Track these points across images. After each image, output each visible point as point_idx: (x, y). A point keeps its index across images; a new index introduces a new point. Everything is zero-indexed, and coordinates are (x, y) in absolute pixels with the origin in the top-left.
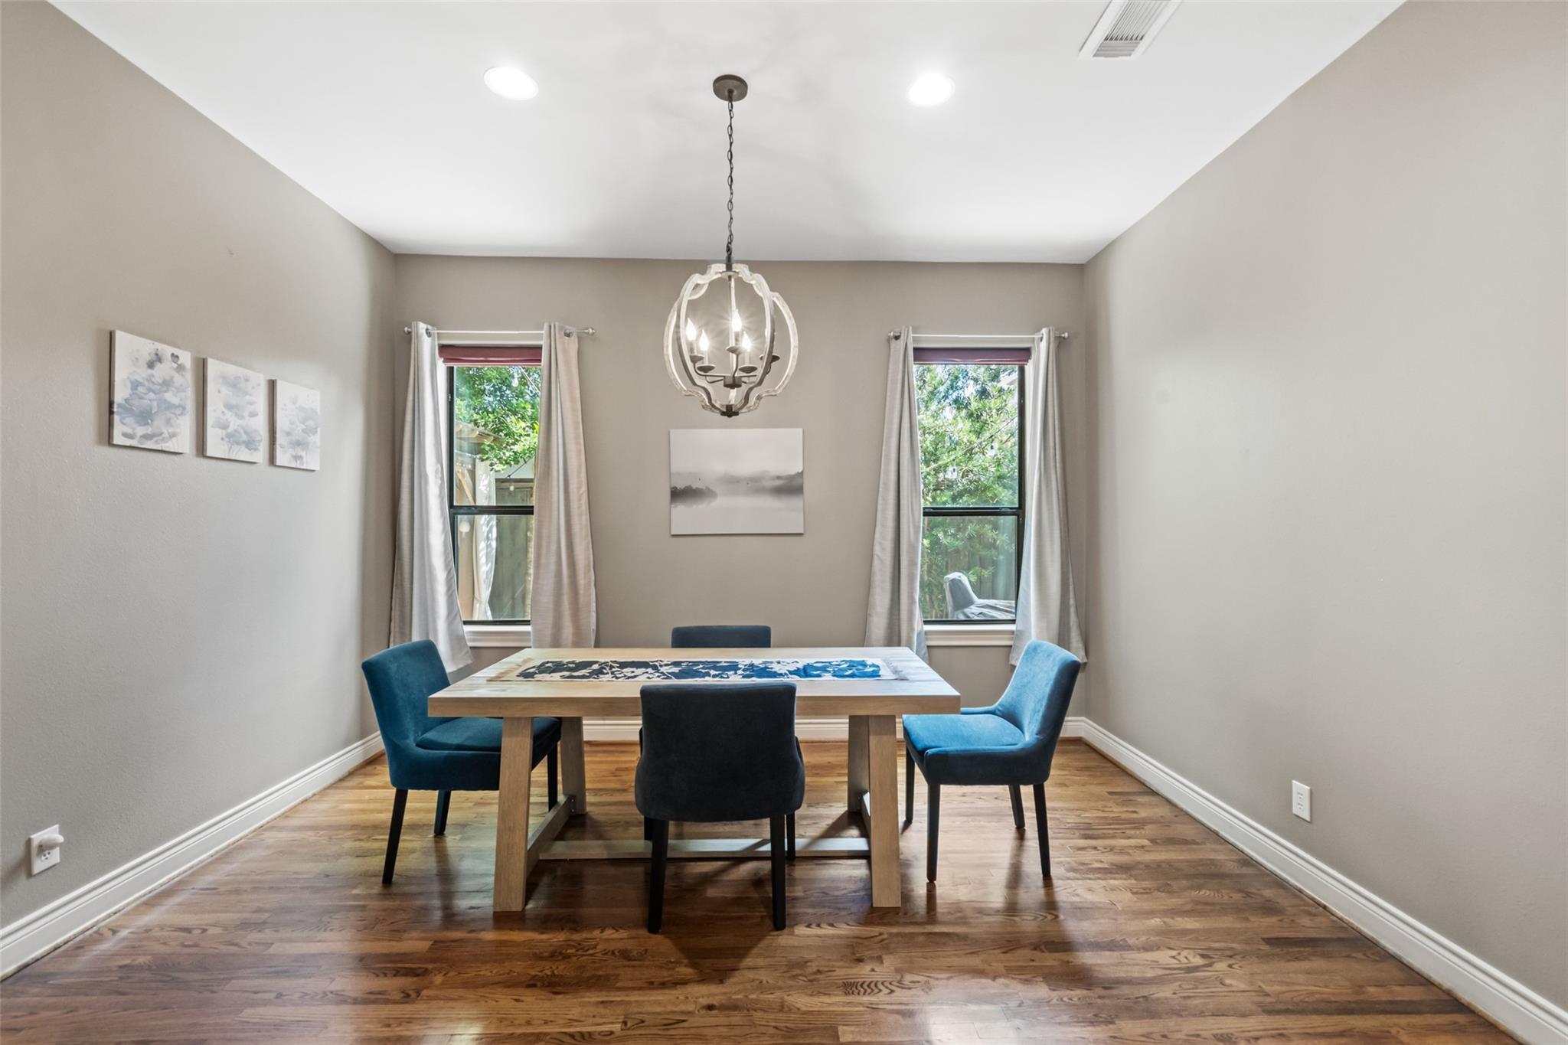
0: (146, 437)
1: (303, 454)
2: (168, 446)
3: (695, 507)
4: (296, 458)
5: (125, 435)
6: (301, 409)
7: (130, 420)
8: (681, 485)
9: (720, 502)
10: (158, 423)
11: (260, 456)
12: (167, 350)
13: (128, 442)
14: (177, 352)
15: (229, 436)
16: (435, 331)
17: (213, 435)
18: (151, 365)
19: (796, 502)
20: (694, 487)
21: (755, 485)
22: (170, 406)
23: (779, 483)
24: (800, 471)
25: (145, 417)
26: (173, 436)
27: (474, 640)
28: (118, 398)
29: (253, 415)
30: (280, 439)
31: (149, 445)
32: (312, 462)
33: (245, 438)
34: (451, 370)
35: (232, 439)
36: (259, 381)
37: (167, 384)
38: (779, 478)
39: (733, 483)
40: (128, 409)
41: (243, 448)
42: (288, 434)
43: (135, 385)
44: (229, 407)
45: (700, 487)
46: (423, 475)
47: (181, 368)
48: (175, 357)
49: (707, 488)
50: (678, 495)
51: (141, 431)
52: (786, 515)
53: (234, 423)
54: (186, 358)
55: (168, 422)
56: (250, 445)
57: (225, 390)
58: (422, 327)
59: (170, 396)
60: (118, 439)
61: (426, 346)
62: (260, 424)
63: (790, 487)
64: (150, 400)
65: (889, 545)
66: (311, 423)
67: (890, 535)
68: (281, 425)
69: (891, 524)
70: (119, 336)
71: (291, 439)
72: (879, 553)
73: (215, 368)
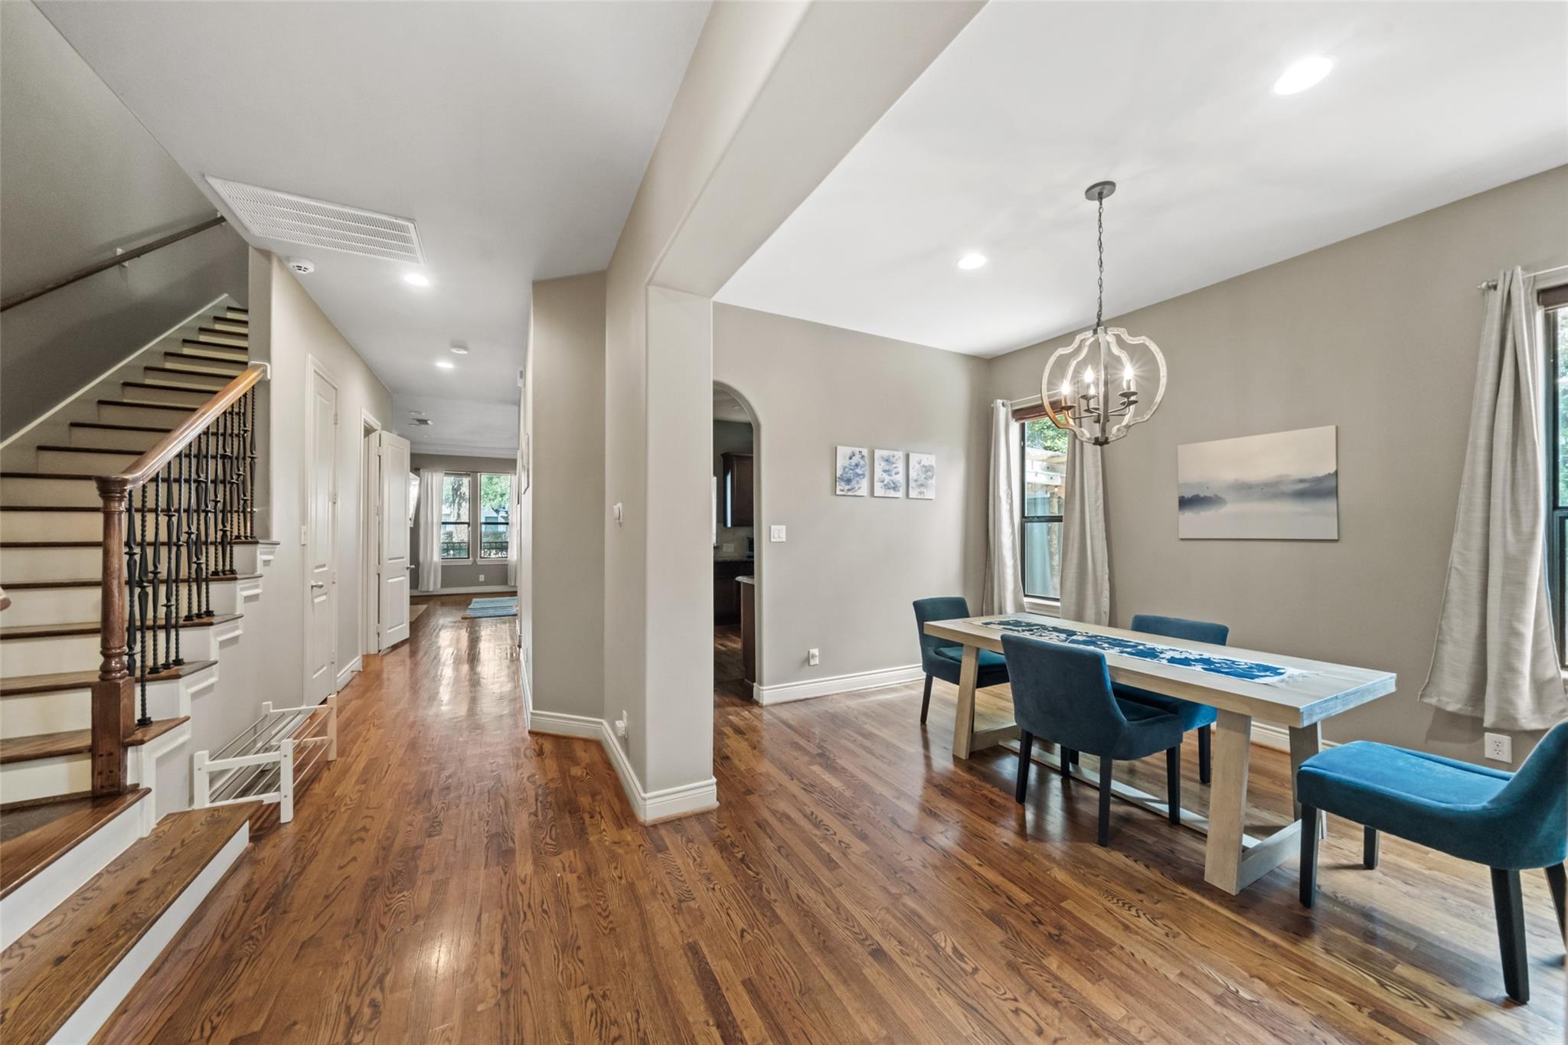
0: (849, 490)
1: (925, 490)
2: (857, 493)
3: (1203, 513)
4: (920, 493)
5: (843, 491)
6: (924, 466)
7: (843, 483)
8: (1188, 494)
9: (1230, 508)
10: (854, 482)
11: (900, 494)
12: (857, 450)
13: (842, 493)
14: (861, 450)
15: (885, 485)
16: (1008, 403)
17: (878, 486)
18: (850, 458)
19: (1330, 505)
20: (1202, 495)
21: (1272, 490)
22: (858, 475)
23: (1301, 486)
24: (1332, 470)
25: (848, 481)
26: (859, 488)
27: (1032, 609)
28: (838, 475)
29: (896, 473)
30: (912, 484)
31: (850, 493)
32: (930, 494)
33: (892, 485)
34: (1022, 426)
35: (887, 487)
36: (900, 455)
37: (857, 465)
38: (1302, 481)
39: (1245, 490)
40: (841, 479)
41: (892, 491)
42: (916, 481)
43: (845, 468)
44: (885, 471)
45: (1210, 495)
46: (997, 497)
47: (863, 457)
48: (860, 452)
49: (1216, 496)
50: (1185, 503)
51: (847, 487)
52: (1318, 520)
53: (887, 478)
54: (865, 452)
55: (858, 482)
56: (895, 488)
57: (883, 464)
58: (999, 402)
59: (859, 471)
60: (838, 492)
61: (1002, 413)
62: (900, 478)
63: (1321, 490)
64: (850, 474)
65: (1475, 557)
66: (929, 473)
67: (1476, 543)
68: (913, 475)
69: (1478, 530)
70: (838, 448)
71: (919, 483)
72: (1460, 568)
73: (878, 453)
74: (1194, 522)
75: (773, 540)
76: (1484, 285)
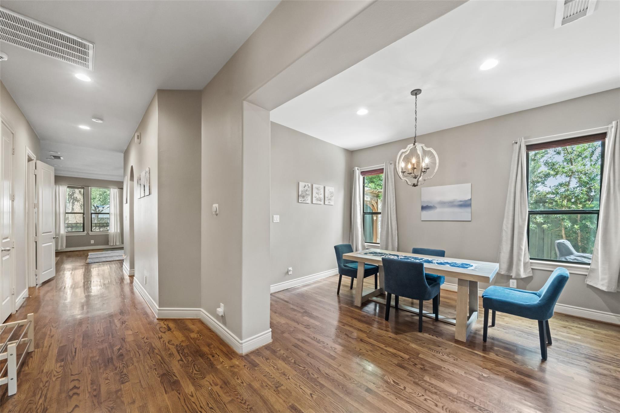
0: (304, 201)
1: (330, 201)
2: (307, 202)
4: (329, 202)
5: (301, 201)
6: (330, 192)
7: (301, 198)
8: (425, 205)
9: (438, 210)
10: (305, 198)
11: (322, 203)
12: (307, 184)
13: (301, 202)
15: (317, 199)
16: (359, 169)
17: (314, 199)
18: (304, 187)
19: (468, 210)
20: (429, 205)
21: (451, 204)
22: (307, 194)
23: (461, 203)
24: (470, 198)
25: (303, 197)
26: (307, 200)
27: (368, 247)
28: (300, 194)
29: (321, 194)
30: (326, 199)
31: (304, 202)
32: (332, 203)
33: (319, 199)
34: (364, 178)
35: (317, 200)
36: (322, 187)
37: (307, 190)
38: (461, 201)
39: (443, 204)
40: (301, 196)
41: (319, 201)
42: (327, 197)
43: (302, 191)
44: (317, 193)
45: (431, 205)
46: (356, 205)
47: (309, 187)
48: (308, 185)
49: (434, 205)
50: (423, 208)
51: (303, 199)
52: (465, 214)
53: (317, 196)
54: (310, 185)
55: (307, 198)
56: (320, 200)
57: (316, 190)
58: (357, 168)
59: (307, 193)
60: (300, 201)
61: (358, 173)
62: (322, 196)
63: (466, 204)
64: (304, 194)
65: (510, 226)
66: (332, 195)
67: (510, 222)
68: (326, 196)
69: (511, 218)
70: (300, 183)
71: (328, 198)
72: (505, 229)
73: (314, 186)
74: (426, 215)
75: (274, 222)
76: (514, 142)
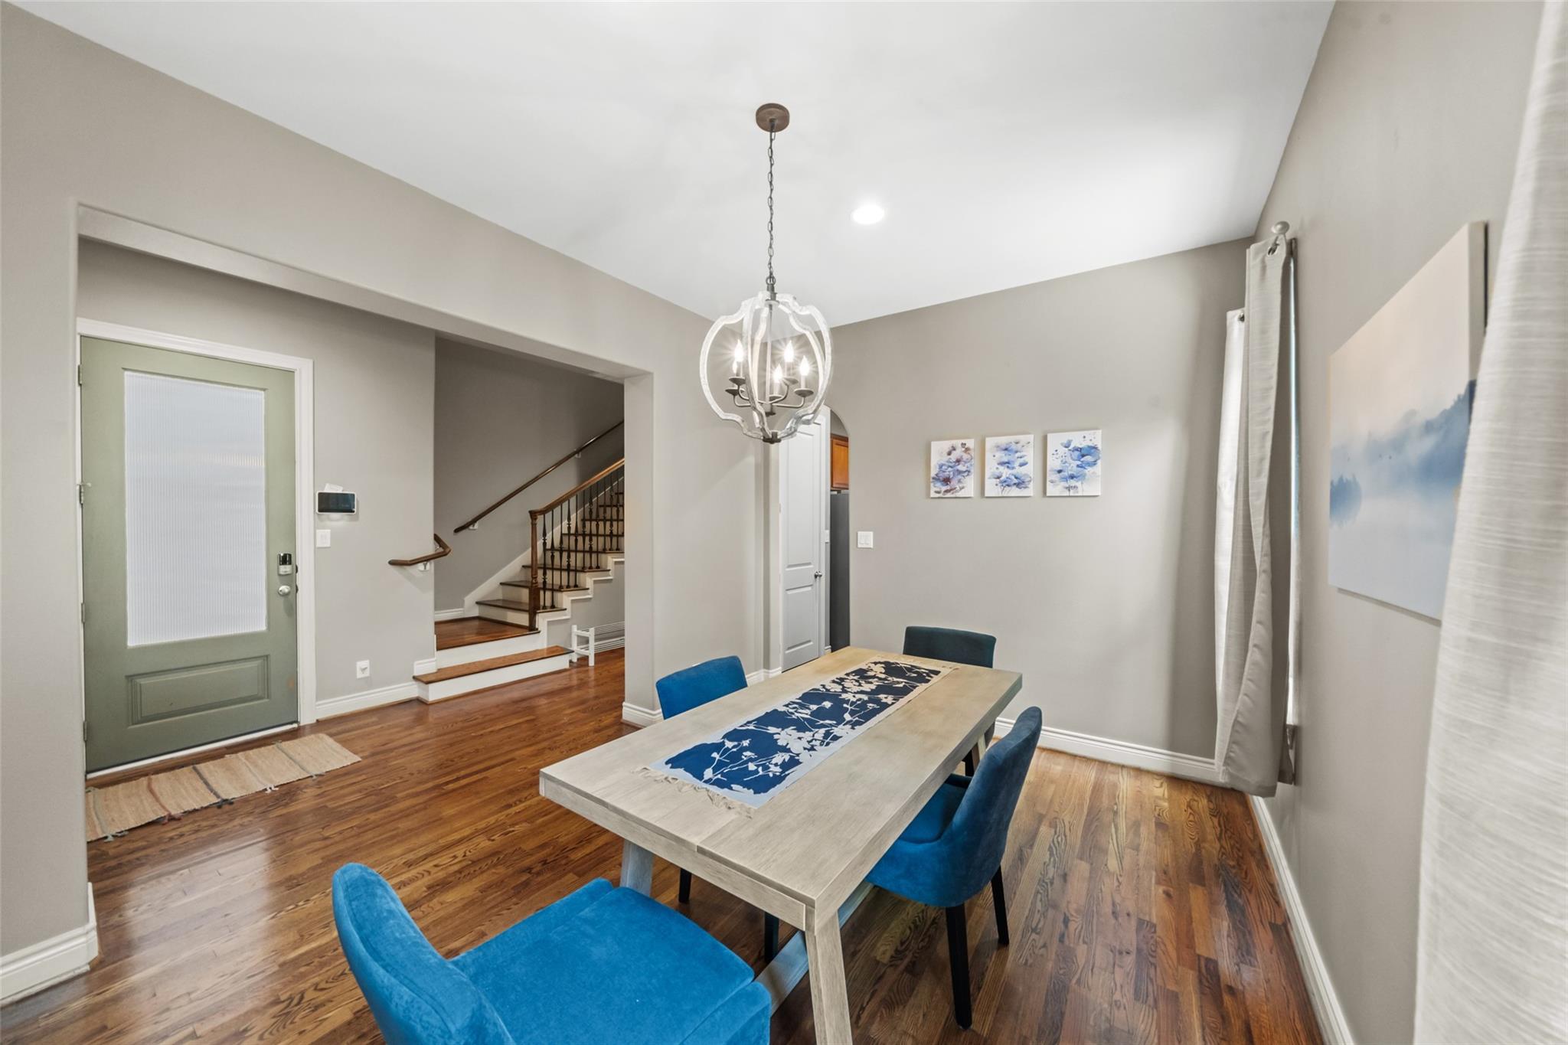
0: (947, 491)
2: (960, 494)
4: (1069, 488)
5: (938, 492)
6: (1076, 449)
7: (939, 484)
10: (954, 483)
11: (1031, 490)
12: (958, 443)
13: (938, 495)
14: (964, 441)
15: (1001, 482)
17: (991, 483)
18: (949, 454)
22: (960, 472)
25: (947, 481)
26: (963, 488)
28: (932, 474)
29: (1024, 465)
30: (1052, 477)
31: (949, 495)
32: (1088, 489)
33: (1017, 481)
35: (1007, 484)
36: (1031, 439)
37: (958, 461)
40: (936, 479)
41: (1014, 487)
42: (1060, 471)
43: (941, 467)
44: (1002, 464)
47: (967, 450)
48: (963, 445)
51: (944, 488)
53: (1005, 472)
54: (971, 443)
55: (959, 481)
56: (1020, 483)
57: (1000, 454)
58: (1234, 313)
59: (961, 467)
60: (933, 495)
62: (1031, 470)
64: (949, 472)
66: (1088, 458)
68: (1053, 463)
70: (932, 443)
71: (1065, 474)
73: (990, 442)
75: (859, 546)
